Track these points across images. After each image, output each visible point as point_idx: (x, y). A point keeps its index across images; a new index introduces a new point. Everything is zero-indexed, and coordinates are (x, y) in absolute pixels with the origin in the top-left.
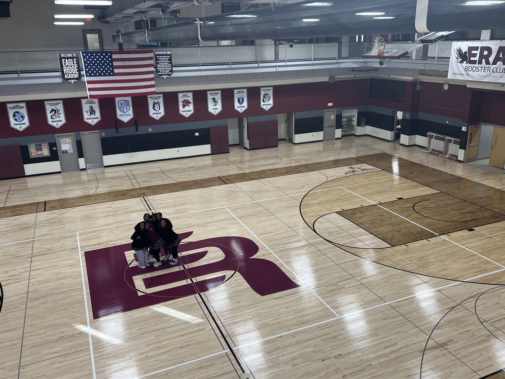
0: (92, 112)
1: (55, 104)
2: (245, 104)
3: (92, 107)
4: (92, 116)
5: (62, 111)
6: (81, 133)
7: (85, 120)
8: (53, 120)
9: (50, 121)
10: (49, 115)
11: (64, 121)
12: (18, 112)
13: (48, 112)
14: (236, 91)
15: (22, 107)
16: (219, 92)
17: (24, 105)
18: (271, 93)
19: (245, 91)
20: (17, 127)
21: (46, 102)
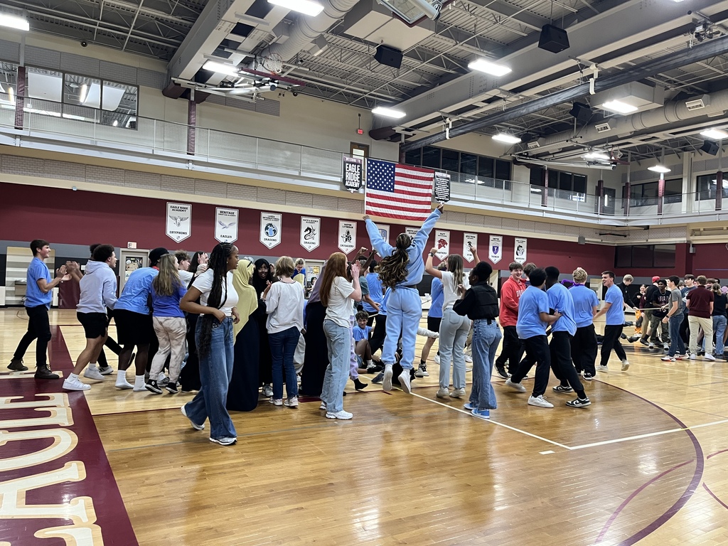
0: (348, 238)
1: (312, 222)
2: (500, 253)
3: (348, 232)
4: (348, 243)
5: (317, 232)
7: (340, 247)
8: (306, 241)
9: (302, 241)
10: (303, 234)
11: (317, 244)
12: (271, 225)
13: (303, 229)
14: (491, 237)
15: (276, 220)
16: (476, 235)
17: (279, 217)
19: (501, 238)
20: (266, 243)
21: (303, 218)
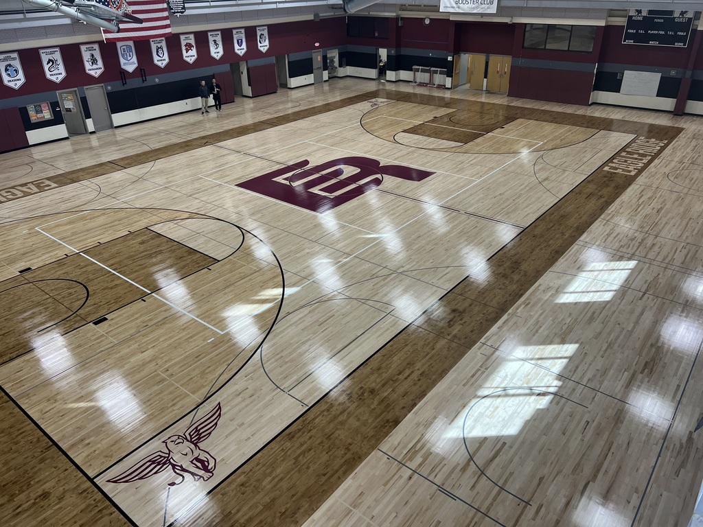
0: (94, 61)
1: (51, 53)
2: (244, 46)
3: (92, 55)
4: (95, 66)
5: (60, 61)
6: (85, 87)
7: (87, 71)
8: (51, 73)
9: (48, 74)
10: (46, 67)
11: (64, 74)
12: (10, 65)
13: (45, 63)
14: (234, 32)
15: (14, 59)
16: (219, 33)
17: (15, 55)
18: (266, 33)
19: (243, 31)
20: (12, 85)
21: (41, 51)
